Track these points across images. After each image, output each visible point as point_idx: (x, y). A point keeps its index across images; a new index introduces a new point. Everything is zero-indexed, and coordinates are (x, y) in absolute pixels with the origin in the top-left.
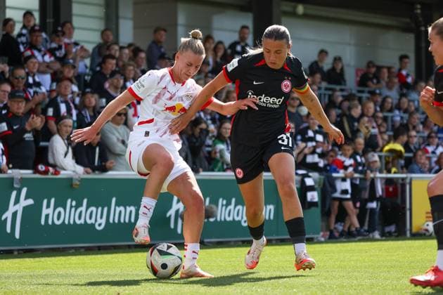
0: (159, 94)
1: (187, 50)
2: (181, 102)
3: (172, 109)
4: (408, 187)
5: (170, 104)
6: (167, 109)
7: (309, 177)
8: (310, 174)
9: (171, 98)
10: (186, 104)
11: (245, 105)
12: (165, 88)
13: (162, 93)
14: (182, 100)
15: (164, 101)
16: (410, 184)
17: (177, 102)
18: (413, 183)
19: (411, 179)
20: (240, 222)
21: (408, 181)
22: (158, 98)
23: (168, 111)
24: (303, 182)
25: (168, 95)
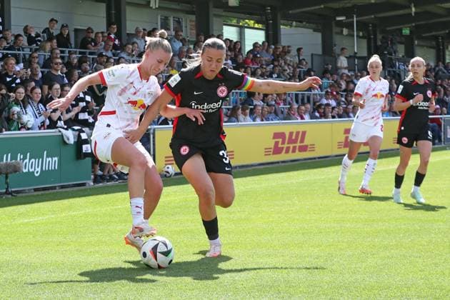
0: (126, 88)
1: (158, 49)
2: (143, 99)
3: (134, 103)
4: (152, 136)
5: (134, 98)
6: (129, 102)
7: (84, 132)
8: (84, 129)
9: (135, 93)
10: (148, 102)
11: (194, 117)
12: (132, 83)
13: (128, 87)
14: (145, 97)
15: (129, 95)
16: (154, 134)
17: (140, 98)
18: (156, 132)
19: (154, 130)
20: (33, 172)
21: (152, 131)
22: (124, 91)
23: (130, 104)
24: (79, 136)
25: (132, 90)
